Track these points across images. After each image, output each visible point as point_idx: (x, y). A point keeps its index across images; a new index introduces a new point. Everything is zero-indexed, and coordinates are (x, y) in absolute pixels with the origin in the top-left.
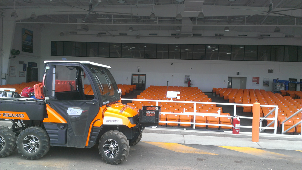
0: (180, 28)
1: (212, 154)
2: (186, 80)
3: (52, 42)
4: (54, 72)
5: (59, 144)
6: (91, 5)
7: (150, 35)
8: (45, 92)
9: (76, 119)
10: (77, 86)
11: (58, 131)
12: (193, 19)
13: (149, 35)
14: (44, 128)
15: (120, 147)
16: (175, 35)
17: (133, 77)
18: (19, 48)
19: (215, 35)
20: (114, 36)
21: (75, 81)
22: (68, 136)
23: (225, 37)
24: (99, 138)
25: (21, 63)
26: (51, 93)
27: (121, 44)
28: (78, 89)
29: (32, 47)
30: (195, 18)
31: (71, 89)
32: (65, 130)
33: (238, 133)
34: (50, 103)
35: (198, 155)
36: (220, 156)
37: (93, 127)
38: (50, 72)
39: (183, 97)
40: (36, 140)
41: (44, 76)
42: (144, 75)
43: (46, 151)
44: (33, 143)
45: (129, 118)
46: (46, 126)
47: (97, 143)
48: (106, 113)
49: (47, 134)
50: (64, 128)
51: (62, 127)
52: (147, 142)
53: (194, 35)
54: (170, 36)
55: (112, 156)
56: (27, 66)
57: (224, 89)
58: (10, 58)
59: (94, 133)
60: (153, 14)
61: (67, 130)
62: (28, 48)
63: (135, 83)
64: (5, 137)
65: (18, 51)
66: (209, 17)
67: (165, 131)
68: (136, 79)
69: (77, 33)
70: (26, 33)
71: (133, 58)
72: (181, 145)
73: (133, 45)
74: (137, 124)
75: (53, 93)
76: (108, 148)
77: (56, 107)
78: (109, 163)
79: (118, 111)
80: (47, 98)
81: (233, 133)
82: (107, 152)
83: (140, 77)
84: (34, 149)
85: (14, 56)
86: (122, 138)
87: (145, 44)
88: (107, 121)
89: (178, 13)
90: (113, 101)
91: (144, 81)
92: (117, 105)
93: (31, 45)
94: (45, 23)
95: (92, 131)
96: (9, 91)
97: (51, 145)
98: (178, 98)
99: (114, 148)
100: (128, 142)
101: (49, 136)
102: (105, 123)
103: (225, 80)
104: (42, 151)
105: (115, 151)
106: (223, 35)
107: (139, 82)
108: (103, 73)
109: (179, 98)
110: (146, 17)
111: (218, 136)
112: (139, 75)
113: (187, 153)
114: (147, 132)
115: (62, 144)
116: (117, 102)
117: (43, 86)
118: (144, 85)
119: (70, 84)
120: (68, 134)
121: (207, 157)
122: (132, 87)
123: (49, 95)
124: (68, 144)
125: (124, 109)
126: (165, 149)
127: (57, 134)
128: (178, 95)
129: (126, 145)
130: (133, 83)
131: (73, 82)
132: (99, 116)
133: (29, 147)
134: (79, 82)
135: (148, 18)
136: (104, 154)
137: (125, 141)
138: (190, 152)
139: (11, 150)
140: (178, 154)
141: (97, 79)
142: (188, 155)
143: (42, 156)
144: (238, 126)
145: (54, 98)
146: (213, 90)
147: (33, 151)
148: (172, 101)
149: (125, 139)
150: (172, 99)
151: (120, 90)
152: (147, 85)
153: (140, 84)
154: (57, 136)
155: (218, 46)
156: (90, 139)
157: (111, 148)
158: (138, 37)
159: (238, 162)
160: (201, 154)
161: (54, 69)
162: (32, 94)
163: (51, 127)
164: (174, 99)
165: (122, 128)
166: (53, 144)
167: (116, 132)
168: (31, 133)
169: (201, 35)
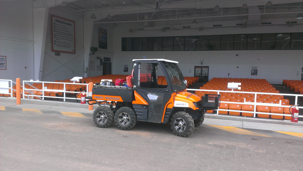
0: (246, 17)
1: (266, 136)
2: (253, 72)
3: (122, 38)
4: (139, 68)
5: (143, 120)
6: (157, 4)
7: (214, 26)
8: (133, 82)
9: (154, 102)
10: (152, 78)
11: (142, 110)
12: (261, 8)
13: (212, 26)
14: (132, 108)
15: (187, 124)
16: (241, 25)
17: (196, 69)
18: (97, 45)
19: (287, 23)
20: (177, 30)
21: (151, 74)
22: (149, 114)
23: (299, 24)
24: (171, 117)
25: (98, 58)
26: (138, 83)
27: (185, 37)
28: (153, 81)
29: (107, 44)
30: (264, 6)
31: (149, 80)
32: (147, 110)
33: (296, 121)
34: (136, 90)
35: (253, 136)
36: (273, 138)
37: (167, 108)
38: (136, 68)
39: (243, 88)
40: (127, 116)
41: (133, 70)
42: (208, 67)
43: (134, 124)
44: (126, 118)
45: (194, 103)
46: (134, 107)
47: (170, 121)
48: (176, 98)
49: (135, 112)
50: (146, 108)
51: (145, 107)
52: (209, 125)
53: (262, 24)
54: (236, 25)
55: (180, 131)
56: (103, 61)
57: (296, 81)
58: (90, 54)
59: (167, 112)
60: (217, 6)
61: (148, 110)
62: (103, 45)
63: (198, 75)
64: (107, 113)
65: (96, 48)
66: (279, 5)
67: (225, 117)
68: (199, 71)
69: (144, 29)
70: (101, 32)
71: (196, 50)
72: (239, 128)
73: (196, 37)
74: (200, 108)
75: (139, 82)
76: (178, 125)
77: (141, 93)
78: (178, 136)
79: (185, 97)
80: (135, 86)
81: (291, 121)
82: (177, 127)
83: (203, 69)
84: (126, 122)
85: (93, 52)
86: (188, 117)
87: (209, 36)
88: (177, 104)
89: (244, 3)
90: (180, 90)
91: (207, 73)
92: (184, 93)
93: (106, 42)
94: (118, 22)
95: (166, 111)
96: (108, 81)
97: (137, 120)
98: (238, 89)
99: (182, 125)
100: (193, 121)
101: (136, 114)
102: (175, 106)
103: (298, 72)
104: (131, 124)
105: (183, 127)
106: (296, 22)
107: (202, 74)
108: (173, 67)
109: (240, 88)
110: (210, 9)
111: (276, 124)
112: (202, 67)
113: (243, 134)
114: (209, 117)
115: (145, 120)
116: (183, 91)
117: (132, 78)
118: (207, 77)
119: (148, 76)
120: (149, 113)
121: (261, 138)
122: (195, 79)
123: (136, 84)
124: (149, 120)
125: (189, 96)
126: (224, 131)
127: (142, 112)
128: (239, 86)
129: (191, 123)
130: (196, 75)
131: (149, 74)
132: (171, 100)
133: (123, 121)
134: (154, 74)
135: (213, 9)
136: (175, 129)
137: (191, 120)
138: (247, 134)
139: (111, 123)
140: (236, 134)
141: (170, 72)
142: (244, 135)
143: (131, 128)
144: (296, 115)
145: (139, 87)
146: (283, 82)
147: (125, 124)
148: (232, 91)
149: (190, 118)
150: (233, 90)
151: (186, 81)
152: (210, 77)
153: (203, 76)
154: (142, 114)
155: (291, 34)
156: (165, 118)
157: (180, 125)
158: (201, 29)
159: (289, 143)
160: (257, 136)
161: (139, 65)
162: (123, 84)
163: (137, 107)
164: (234, 90)
165: (188, 110)
166: (138, 119)
167: (184, 113)
168: (124, 111)
169: (271, 23)
